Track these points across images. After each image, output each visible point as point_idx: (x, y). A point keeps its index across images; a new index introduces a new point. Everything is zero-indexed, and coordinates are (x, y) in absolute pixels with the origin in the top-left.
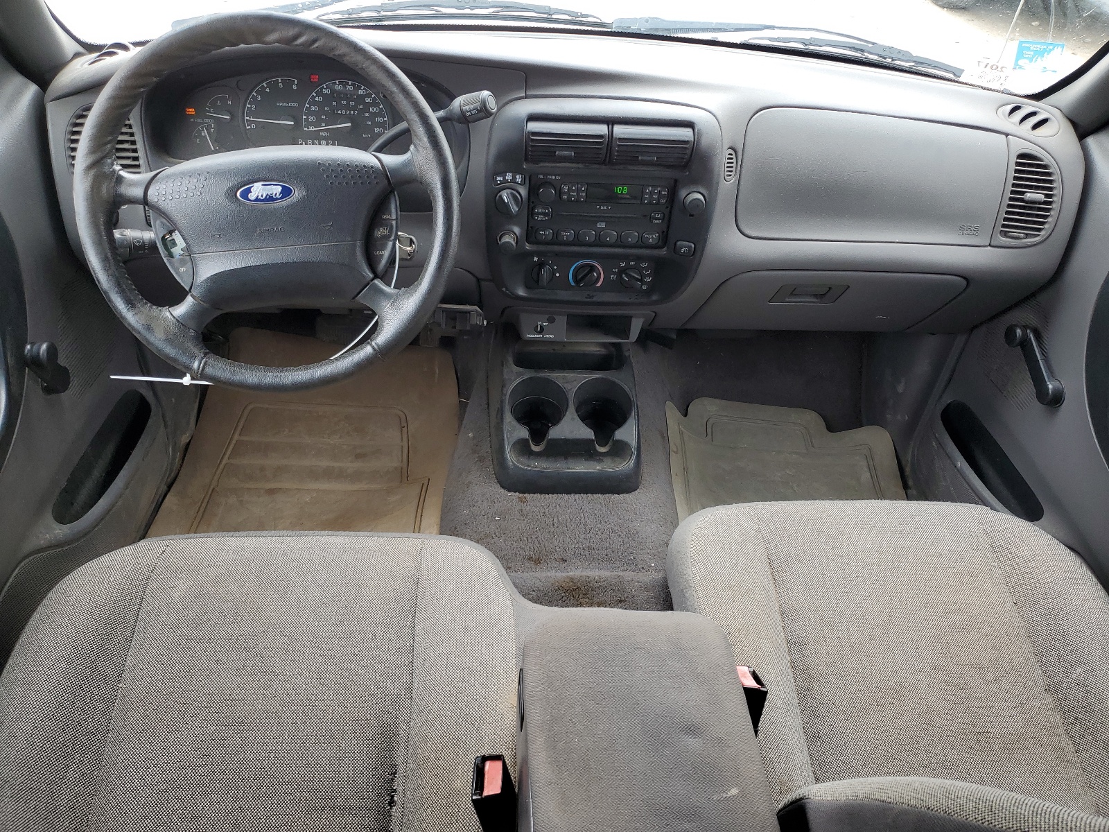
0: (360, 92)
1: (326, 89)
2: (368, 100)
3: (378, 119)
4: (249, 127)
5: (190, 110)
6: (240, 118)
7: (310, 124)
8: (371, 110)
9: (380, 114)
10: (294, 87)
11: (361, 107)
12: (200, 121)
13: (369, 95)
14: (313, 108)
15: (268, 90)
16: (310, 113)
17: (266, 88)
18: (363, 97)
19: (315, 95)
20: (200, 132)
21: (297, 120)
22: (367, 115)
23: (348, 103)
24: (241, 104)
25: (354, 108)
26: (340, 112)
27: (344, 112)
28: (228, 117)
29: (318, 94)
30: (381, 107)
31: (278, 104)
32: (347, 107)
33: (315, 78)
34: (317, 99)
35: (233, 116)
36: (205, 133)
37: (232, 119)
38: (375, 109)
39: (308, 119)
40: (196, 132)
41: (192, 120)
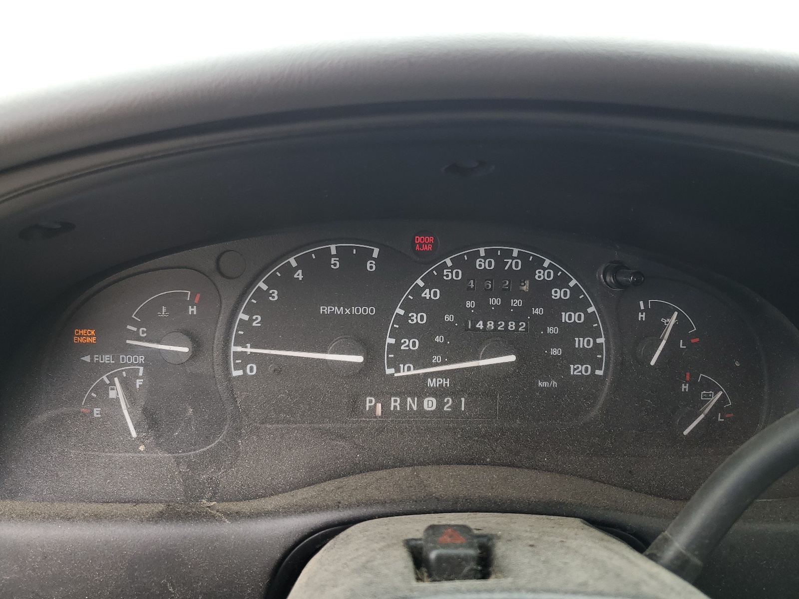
0: (540, 275)
1: (452, 268)
2: (558, 294)
3: (581, 343)
4: (240, 373)
5: (83, 332)
6: (217, 354)
7: (400, 357)
8: (565, 317)
9: (586, 329)
10: (371, 266)
11: (537, 311)
12: (107, 359)
13: (561, 282)
14: (416, 318)
15: (299, 275)
16: (405, 330)
17: (296, 269)
18: (547, 286)
19: (422, 284)
20: (104, 389)
21: (372, 350)
22: (551, 330)
23: (506, 303)
24: (223, 318)
25: (518, 314)
26: (480, 325)
27: (491, 325)
28: (186, 350)
29: (430, 282)
30: (590, 310)
31: (325, 310)
32: (503, 313)
33: (425, 243)
34: (426, 294)
35: (197, 345)
36: (117, 392)
37: (195, 355)
38: (575, 317)
39: (398, 344)
40: (95, 390)
41: (87, 359)
